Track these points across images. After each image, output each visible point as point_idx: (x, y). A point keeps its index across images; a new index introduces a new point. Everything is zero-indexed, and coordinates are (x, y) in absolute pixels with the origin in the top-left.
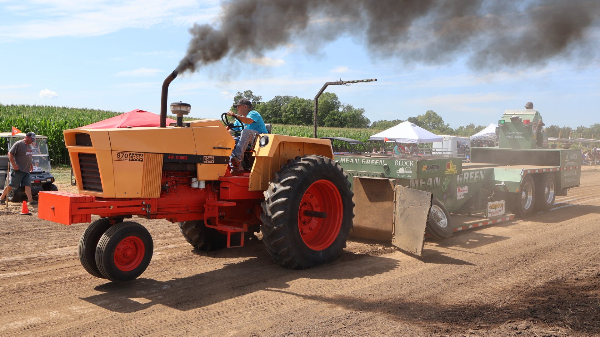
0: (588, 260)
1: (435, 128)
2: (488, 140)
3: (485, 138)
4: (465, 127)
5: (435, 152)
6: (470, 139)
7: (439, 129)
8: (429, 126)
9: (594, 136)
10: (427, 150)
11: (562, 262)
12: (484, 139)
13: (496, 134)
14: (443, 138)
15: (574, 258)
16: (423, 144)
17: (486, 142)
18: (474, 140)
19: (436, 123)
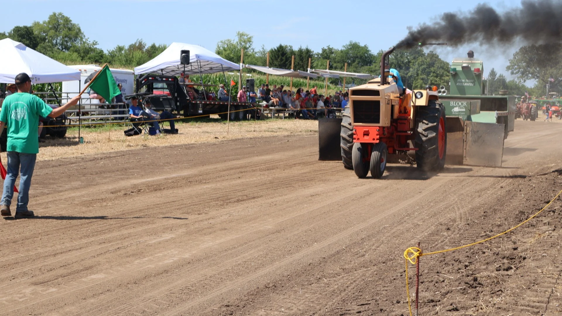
0: (334, 304)
1: (67, 48)
2: (168, 75)
3: (162, 70)
4: (127, 47)
5: (67, 99)
6: (133, 74)
7: (77, 51)
8: (56, 44)
9: (349, 65)
10: (51, 96)
11: (292, 312)
12: (160, 72)
13: (182, 63)
14: (83, 71)
15: (313, 302)
16: (43, 85)
17: (164, 79)
18: (141, 76)
19: (70, 39)
